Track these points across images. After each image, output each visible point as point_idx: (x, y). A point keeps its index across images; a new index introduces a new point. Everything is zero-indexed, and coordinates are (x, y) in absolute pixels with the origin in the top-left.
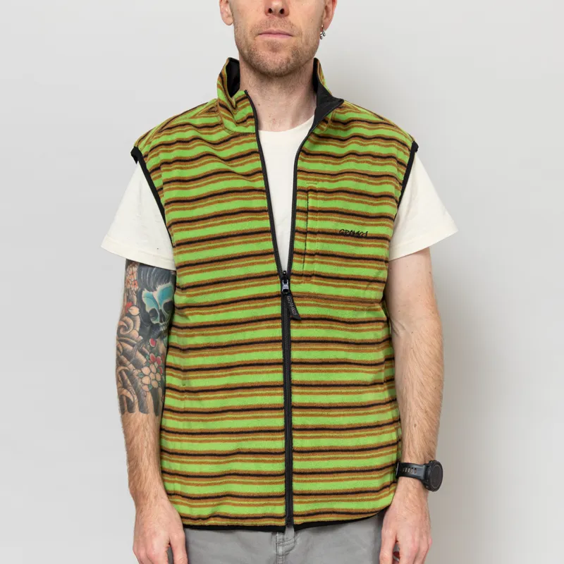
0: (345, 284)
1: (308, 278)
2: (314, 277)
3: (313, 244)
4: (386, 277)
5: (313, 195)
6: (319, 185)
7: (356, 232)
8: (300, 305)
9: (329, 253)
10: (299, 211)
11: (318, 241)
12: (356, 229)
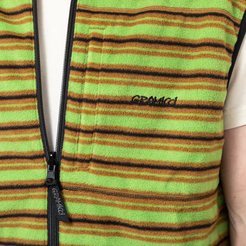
0: (137, 173)
1: (85, 165)
2: (92, 163)
3: (91, 117)
4: (220, 158)
5: (95, 47)
6: (108, 31)
7: (158, 98)
8: (72, 200)
9: (115, 130)
10: (73, 68)
11: (98, 113)
12: (159, 94)
